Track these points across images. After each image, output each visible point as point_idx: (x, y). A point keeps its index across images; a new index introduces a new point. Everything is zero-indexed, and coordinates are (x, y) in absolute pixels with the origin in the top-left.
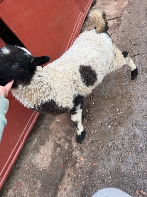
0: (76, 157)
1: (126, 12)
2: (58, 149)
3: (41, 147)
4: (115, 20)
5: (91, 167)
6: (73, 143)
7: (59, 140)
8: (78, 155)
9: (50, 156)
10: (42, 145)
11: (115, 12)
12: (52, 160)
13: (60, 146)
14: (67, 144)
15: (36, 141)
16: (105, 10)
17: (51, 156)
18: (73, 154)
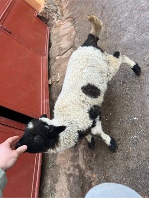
0: (89, 178)
1: (76, 39)
2: (71, 179)
3: (56, 185)
4: (72, 49)
5: (105, 179)
6: (81, 166)
7: (68, 170)
8: (90, 175)
9: (67, 190)
10: (56, 183)
11: (69, 43)
12: (70, 192)
13: (72, 175)
14: (77, 170)
15: (49, 183)
16: (61, 46)
17: (68, 188)
18: (85, 176)
